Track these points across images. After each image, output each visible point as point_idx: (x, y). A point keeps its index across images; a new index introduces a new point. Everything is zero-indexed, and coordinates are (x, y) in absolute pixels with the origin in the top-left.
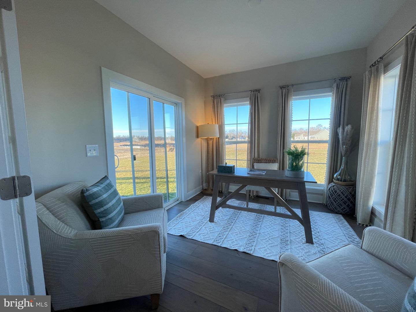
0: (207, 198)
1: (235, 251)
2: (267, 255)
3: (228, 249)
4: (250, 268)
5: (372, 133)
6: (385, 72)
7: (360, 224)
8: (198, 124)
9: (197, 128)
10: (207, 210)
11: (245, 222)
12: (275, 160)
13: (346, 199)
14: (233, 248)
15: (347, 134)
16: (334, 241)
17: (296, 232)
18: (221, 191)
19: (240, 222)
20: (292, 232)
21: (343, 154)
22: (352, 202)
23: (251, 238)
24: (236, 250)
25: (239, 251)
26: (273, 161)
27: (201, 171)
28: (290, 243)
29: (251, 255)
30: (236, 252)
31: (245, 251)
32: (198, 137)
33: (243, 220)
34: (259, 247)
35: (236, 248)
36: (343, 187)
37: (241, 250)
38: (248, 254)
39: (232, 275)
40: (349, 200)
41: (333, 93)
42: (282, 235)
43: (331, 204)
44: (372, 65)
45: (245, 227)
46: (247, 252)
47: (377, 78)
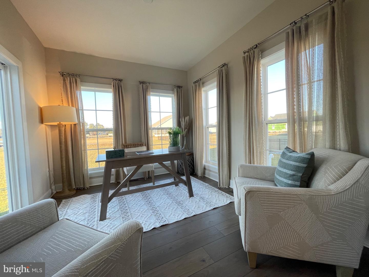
0: (70, 201)
1: (153, 230)
2: (179, 217)
3: (146, 232)
4: (177, 233)
5: (200, 121)
6: (203, 87)
7: (200, 177)
8: (42, 106)
9: (41, 110)
10: (85, 212)
11: (138, 204)
12: (142, 144)
13: (190, 164)
14: (150, 228)
15: (186, 122)
16: (200, 189)
17: (179, 194)
18: (83, 188)
19: (134, 206)
20: (177, 195)
21: (184, 135)
22: (192, 165)
23: (156, 213)
24: (154, 228)
25: (157, 228)
26: (141, 145)
27: (48, 169)
28: (182, 202)
29: (169, 224)
30: (155, 230)
31: (162, 224)
32: (42, 121)
33: (134, 203)
34: (168, 216)
35: (153, 227)
36: (188, 156)
37: (158, 225)
38: (166, 225)
39: (171, 248)
40: (191, 164)
41: (175, 95)
42: (173, 200)
43: (182, 170)
44: (195, 82)
45: (142, 208)
46: (164, 224)
47: (200, 89)
